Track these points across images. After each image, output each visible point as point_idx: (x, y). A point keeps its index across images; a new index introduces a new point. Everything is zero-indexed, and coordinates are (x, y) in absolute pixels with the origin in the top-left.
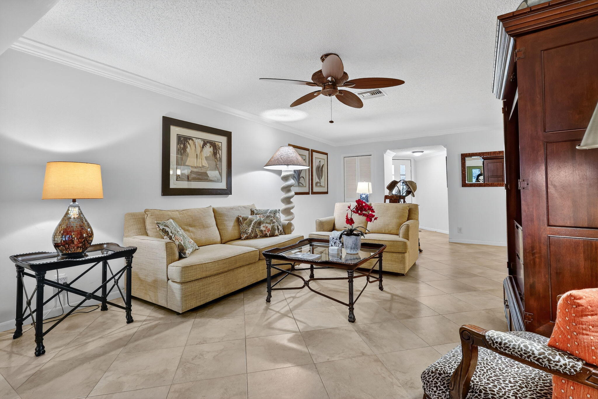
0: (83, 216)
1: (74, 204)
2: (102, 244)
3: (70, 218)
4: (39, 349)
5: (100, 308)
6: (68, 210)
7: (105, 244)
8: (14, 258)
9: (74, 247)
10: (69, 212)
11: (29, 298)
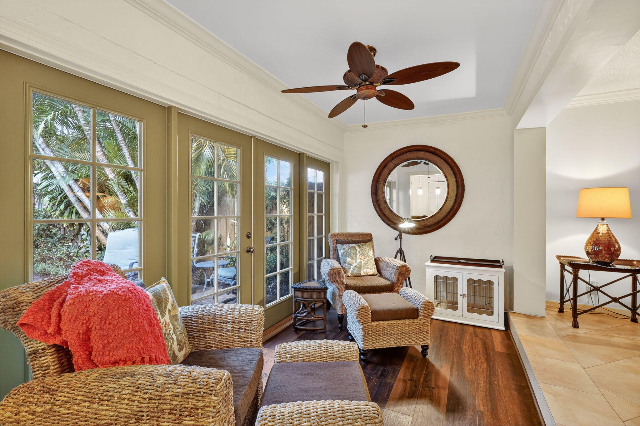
0: (611, 232)
1: (603, 222)
2: (632, 261)
3: (599, 233)
4: (575, 323)
5: (630, 319)
6: (598, 226)
7: (635, 261)
8: (559, 257)
9: (602, 257)
10: (598, 228)
11: (568, 287)
